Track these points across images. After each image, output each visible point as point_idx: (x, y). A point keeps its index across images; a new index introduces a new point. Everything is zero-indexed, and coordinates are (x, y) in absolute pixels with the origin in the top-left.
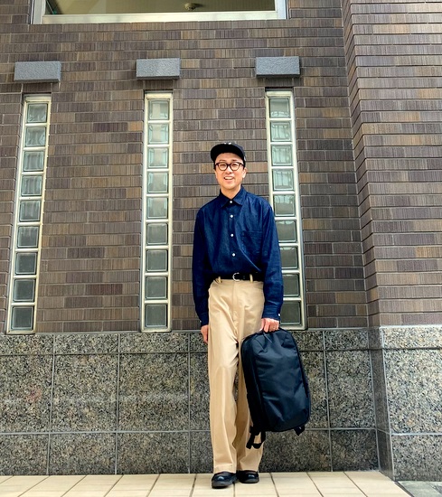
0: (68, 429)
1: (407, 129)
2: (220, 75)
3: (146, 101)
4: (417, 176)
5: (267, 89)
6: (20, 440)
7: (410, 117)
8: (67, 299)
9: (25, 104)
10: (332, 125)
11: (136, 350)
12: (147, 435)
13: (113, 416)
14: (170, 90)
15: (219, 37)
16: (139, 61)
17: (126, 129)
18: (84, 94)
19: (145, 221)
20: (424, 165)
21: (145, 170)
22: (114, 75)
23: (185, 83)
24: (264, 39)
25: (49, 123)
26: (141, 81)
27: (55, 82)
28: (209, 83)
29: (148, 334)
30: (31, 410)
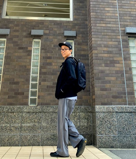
0: (7, 133)
1: (104, 52)
2: (54, 35)
3: (33, 42)
4: (107, 65)
5: (67, 40)
7: (105, 49)
8: (8, 96)
10: (84, 50)
11: (27, 111)
12: (29, 135)
13: (20, 130)
14: (40, 39)
15: (54, 24)
16: (32, 30)
17: (27, 49)
18: (16, 39)
19: (31, 75)
20: (108, 62)
21: (32, 61)
22: (25, 34)
23: (44, 37)
24: (67, 26)
25: (5, 46)
26: (32, 36)
27: (8, 35)
28: (51, 37)
29: (31, 107)
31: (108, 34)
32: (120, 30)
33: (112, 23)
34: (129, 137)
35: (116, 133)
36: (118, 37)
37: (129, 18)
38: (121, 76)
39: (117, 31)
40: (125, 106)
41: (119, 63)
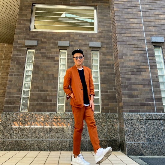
0: (36, 138)
1: (131, 61)
3: (60, 52)
4: (133, 73)
5: (92, 50)
6: (22, 141)
7: (131, 58)
8: (37, 103)
9: (28, 52)
12: (58, 141)
13: (49, 135)
17: (55, 59)
18: (44, 49)
19: (59, 83)
21: (59, 70)
23: (70, 48)
25: (34, 57)
27: (36, 46)
29: (59, 113)
30: (26, 133)
31: (133, 43)
32: (145, 40)
33: (137, 33)
34: (159, 145)
35: (145, 140)
36: (144, 46)
37: (154, 28)
38: (148, 84)
39: (142, 41)
40: (153, 113)
41: (146, 71)
